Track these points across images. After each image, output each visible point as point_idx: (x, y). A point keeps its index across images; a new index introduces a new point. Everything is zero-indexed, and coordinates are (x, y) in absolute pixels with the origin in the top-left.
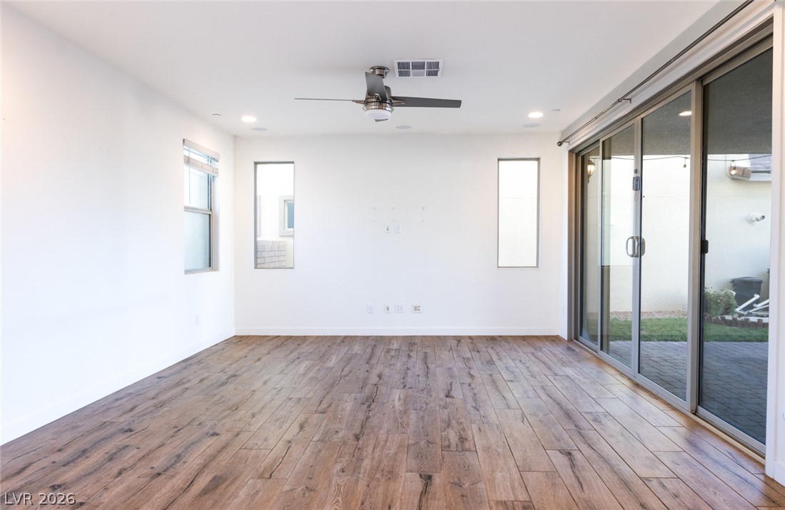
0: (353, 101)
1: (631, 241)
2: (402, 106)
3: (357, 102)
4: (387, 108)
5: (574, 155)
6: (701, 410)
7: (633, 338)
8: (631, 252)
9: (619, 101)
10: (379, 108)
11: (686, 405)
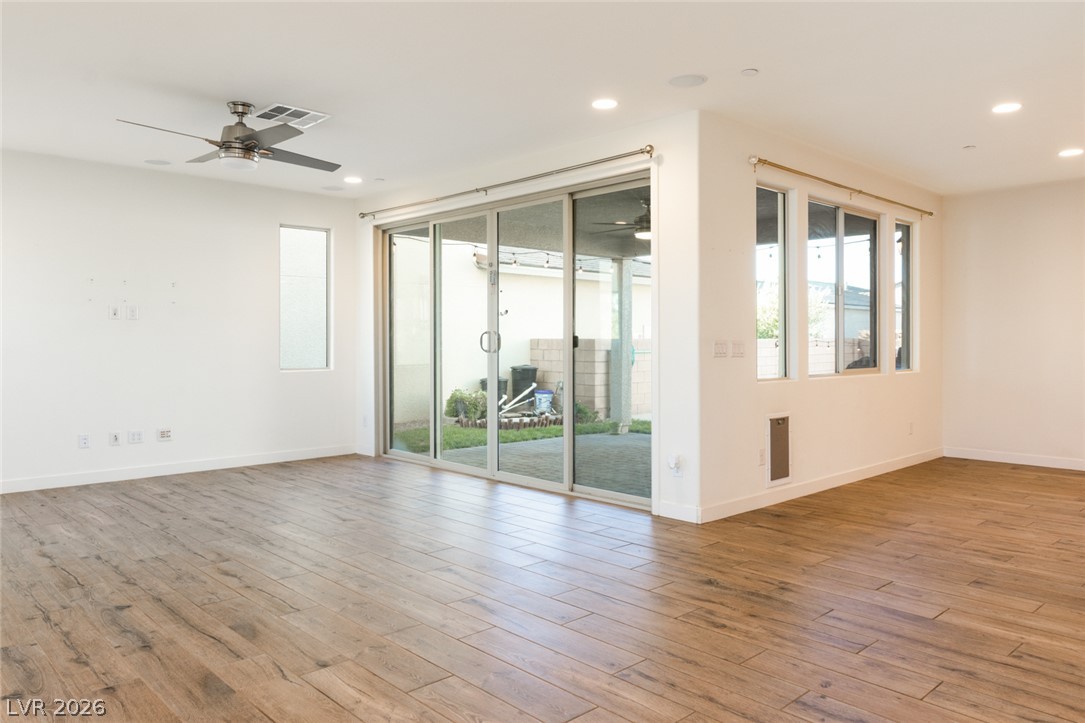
0: (206, 140)
1: (486, 337)
2: (270, 158)
3: (211, 142)
4: (256, 159)
5: (380, 232)
6: (576, 486)
7: (488, 441)
8: (486, 347)
9: (477, 190)
10: (244, 157)
11: (564, 486)
